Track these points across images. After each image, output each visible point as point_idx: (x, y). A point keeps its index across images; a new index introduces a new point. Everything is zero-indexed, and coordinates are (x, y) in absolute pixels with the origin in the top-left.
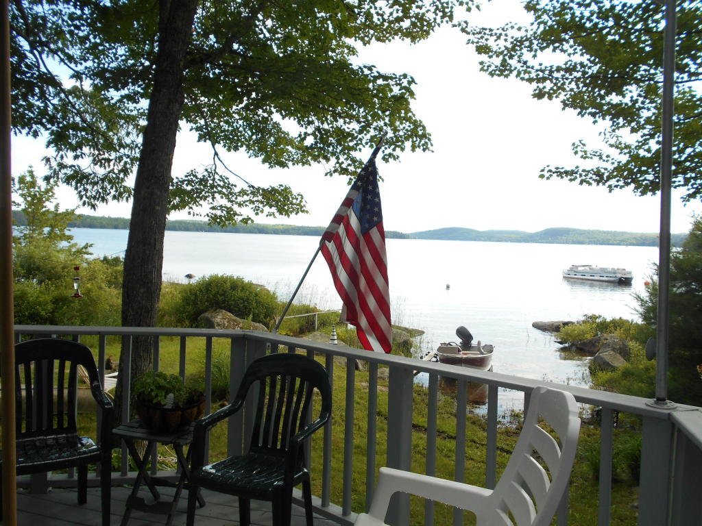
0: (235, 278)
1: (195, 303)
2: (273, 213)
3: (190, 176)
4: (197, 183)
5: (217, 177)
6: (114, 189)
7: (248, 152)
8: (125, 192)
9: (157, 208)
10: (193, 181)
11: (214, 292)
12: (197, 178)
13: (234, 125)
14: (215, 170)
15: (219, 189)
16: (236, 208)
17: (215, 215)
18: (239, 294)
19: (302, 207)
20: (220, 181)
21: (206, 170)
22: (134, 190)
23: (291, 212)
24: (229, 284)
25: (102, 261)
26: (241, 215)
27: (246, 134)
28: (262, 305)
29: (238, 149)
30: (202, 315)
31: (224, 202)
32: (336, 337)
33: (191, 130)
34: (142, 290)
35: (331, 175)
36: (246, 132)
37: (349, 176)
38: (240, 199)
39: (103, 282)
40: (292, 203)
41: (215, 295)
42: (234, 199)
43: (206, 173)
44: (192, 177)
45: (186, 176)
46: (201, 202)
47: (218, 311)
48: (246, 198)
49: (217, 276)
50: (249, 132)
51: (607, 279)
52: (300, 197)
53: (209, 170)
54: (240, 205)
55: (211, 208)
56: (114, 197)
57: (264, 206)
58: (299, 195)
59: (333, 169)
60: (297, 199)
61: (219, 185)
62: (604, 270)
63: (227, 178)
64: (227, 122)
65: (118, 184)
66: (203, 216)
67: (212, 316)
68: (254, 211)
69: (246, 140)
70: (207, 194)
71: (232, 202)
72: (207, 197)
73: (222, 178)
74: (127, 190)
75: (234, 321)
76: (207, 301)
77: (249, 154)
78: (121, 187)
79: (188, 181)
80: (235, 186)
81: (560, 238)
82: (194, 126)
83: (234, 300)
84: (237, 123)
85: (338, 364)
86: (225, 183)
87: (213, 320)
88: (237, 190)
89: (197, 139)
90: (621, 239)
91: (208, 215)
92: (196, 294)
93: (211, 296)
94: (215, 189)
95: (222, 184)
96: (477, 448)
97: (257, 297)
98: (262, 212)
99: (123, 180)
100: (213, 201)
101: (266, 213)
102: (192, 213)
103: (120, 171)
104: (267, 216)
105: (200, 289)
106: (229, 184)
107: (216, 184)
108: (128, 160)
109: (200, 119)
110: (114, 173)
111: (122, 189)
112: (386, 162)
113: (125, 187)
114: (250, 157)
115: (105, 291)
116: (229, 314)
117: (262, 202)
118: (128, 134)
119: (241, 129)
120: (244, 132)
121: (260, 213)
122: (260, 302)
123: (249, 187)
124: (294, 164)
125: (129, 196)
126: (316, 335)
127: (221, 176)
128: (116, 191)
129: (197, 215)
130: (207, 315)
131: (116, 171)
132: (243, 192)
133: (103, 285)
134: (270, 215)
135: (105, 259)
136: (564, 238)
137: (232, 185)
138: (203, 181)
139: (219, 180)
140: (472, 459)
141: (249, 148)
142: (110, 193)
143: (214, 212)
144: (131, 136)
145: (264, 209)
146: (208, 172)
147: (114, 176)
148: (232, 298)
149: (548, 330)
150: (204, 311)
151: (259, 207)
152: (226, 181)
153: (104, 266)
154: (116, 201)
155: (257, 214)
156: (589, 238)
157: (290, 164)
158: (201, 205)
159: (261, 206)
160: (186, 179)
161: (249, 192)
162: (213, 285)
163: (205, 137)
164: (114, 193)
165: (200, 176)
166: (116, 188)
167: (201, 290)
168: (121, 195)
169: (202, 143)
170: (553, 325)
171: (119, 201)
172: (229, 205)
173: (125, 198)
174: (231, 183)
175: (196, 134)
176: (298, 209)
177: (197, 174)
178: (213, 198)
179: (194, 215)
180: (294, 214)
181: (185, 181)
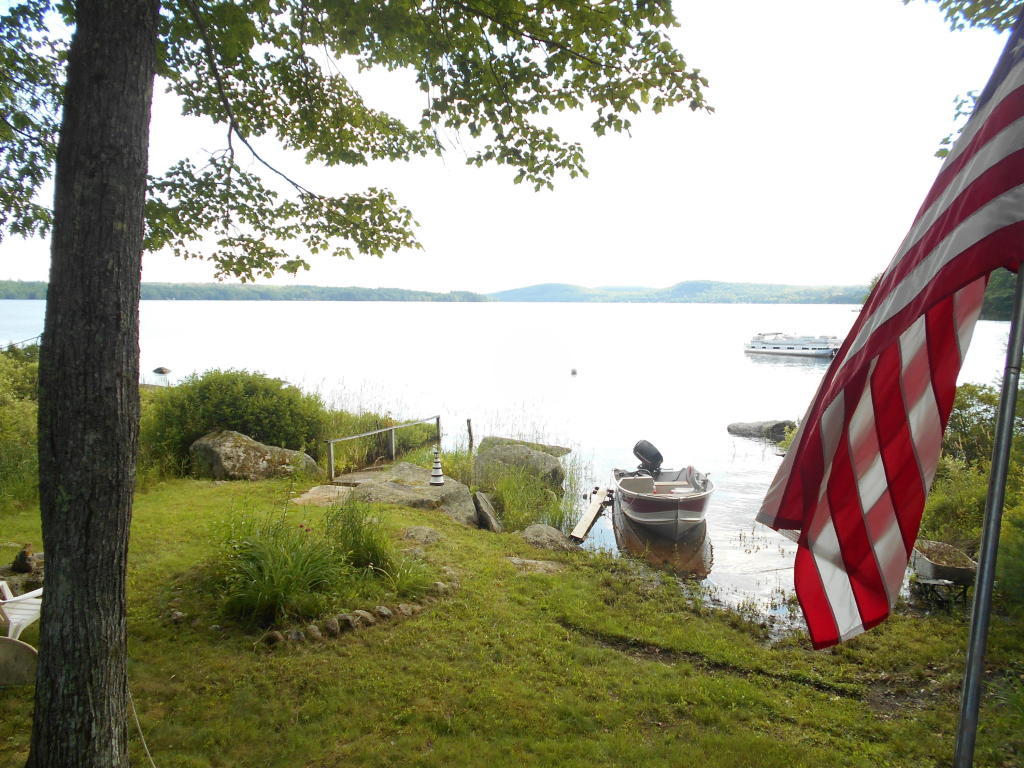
0: (251, 374)
1: (182, 423)
2: (347, 250)
3: (177, 174)
4: (192, 188)
5: (234, 175)
6: (13, 212)
7: (281, 139)
8: (36, 217)
9: (118, 226)
10: (182, 186)
11: (216, 401)
12: (192, 178)
13: (257, 79)
14: (231, 161)
15: (241, 200)
16: (271, 242)
17: (231, 257)
18: (261, 401)
19: (406, 236)
20: (243, 184)
21: (213, 161)
22: (54, 213)
23: (385, 246)
24: (241, 386)
25: (6, 353)
26: (285, 255)
27: (279, 101)
28: (302, 418)
29: (264, 132)
30: (197, 442)
31: (247, 229)
32: (440, 472)
33: (168, 90)
34: (91, 437)
35: (480, 164)
36: (277, 97)
37: (518, 167)
38: (280, 223)
39: (9, 391)
40: (388, 229)
41: (217, 406)
42: (266, 222)
43: (212, 169)
44: (181, 176)
45: (169, 175)
46: (201, 231)
47: (224, 433)
48: (293, 221)
49: (217, 372)
50: (284, 97)
51: (814, 352)
52: (404, 214)
53: (219, 162)
54: (279, 234)
55: (220, 243)
56: (15, 228)
57: (327, 237)
58: (401, 211)
59: (484, 152)
60: (399, 220)
61: (241, 194)
62: (810, 340)
63: (256, 179)
64: (241, 76)
65: (21, 200)
66: (205, 258)
67: (214, 444)
68: (309, 245)
69: (279, 111)
70: (213, 214)
71: (263, 228)
72: (212, 220)
73: (245, 180)
74: (39, 213)
75: (256, 449)
76: (203, 417)
77: (284, 142)
78: (27, 207)
79: (172, 184)
80: (275, 195)
81: (698, 294)
82: (174, 84)
83: (252, 414)
84: (263, 75)
85: (455, 522)
86: (252, 188)
87: (218, 450)
88: (275, 204)
89: (181, 110)
90: (779, 294)
91: (215, 256)
92: (182, 407)
93: (211, 409)
94: (231, 202)
95: (245, 190)
96: (776, 686)
97: (292, 406)
98: (325, 246)
99: (30, 192)
100: (226, 227)
101: (332, 249)
102: (182, 252)
103: (23, 173)
104: (335, 254)
105: (189, 396)
106: (262, 190)
107: (233, 191)
108: (39, 149)
109: (186, 69)
110: (11, 179)
111: (30, 211)
112: (599, 135)
113: (36, 208)
114: (285, 147)
115: (13, 408)
116: (246, 438)
117: (324, 228)
118: (35, 104)
119: (269, 91)
120: (273, 98)
121: (321, 250)
122: (298, 415)
123: (302, 196)
124: (375, 157)
125: (47, 226)
126: (403, 469)
127: (243, 175)
128: (18, 215)
129: (194, 256)
130: (204, 441)
131: (15, 174)
132: (287, 210)
133: (9, 397)
134: (341, 254)
135: (12, 348)
136: (704, 294)
137: (268, 193)
138: (205, 185)
139: (239, 181)
140: (788, 720)
141: (283, 132)
142: (5, 219)
143: (228, 249)
144: (42, 107)
145: (330, 240)
146: (216, 165)
147: (11, 184)
148: (249, 411)
149: (754, 436)
150: (199, 436)
151: (318, 238)
152: (254, 184)
153: (9, 361)
154: (19, 235)
155: (315, 251)
156: (737, 294)
157: (368, 156)
158: (200, 237)
159: (322, 235)
160: (169, 180)
161: (300, 208)
162: (213, 387)
163: (196, 106)
164: (14, 219)
165: (198, 175)
166: (18, 209)
167: (191, 399)
168: (28, 223)
169: (192, 116)
170: (761, 428)
171: (25, 235)
172: (257, 235)
173: (37, 231)
174: (266, 188)
175: (178, 101)
176: (398, 240)
177: (193, 171)
178: (227, 222)
179: (186, 257)
180: (390, 249)
181: (167, 184)
